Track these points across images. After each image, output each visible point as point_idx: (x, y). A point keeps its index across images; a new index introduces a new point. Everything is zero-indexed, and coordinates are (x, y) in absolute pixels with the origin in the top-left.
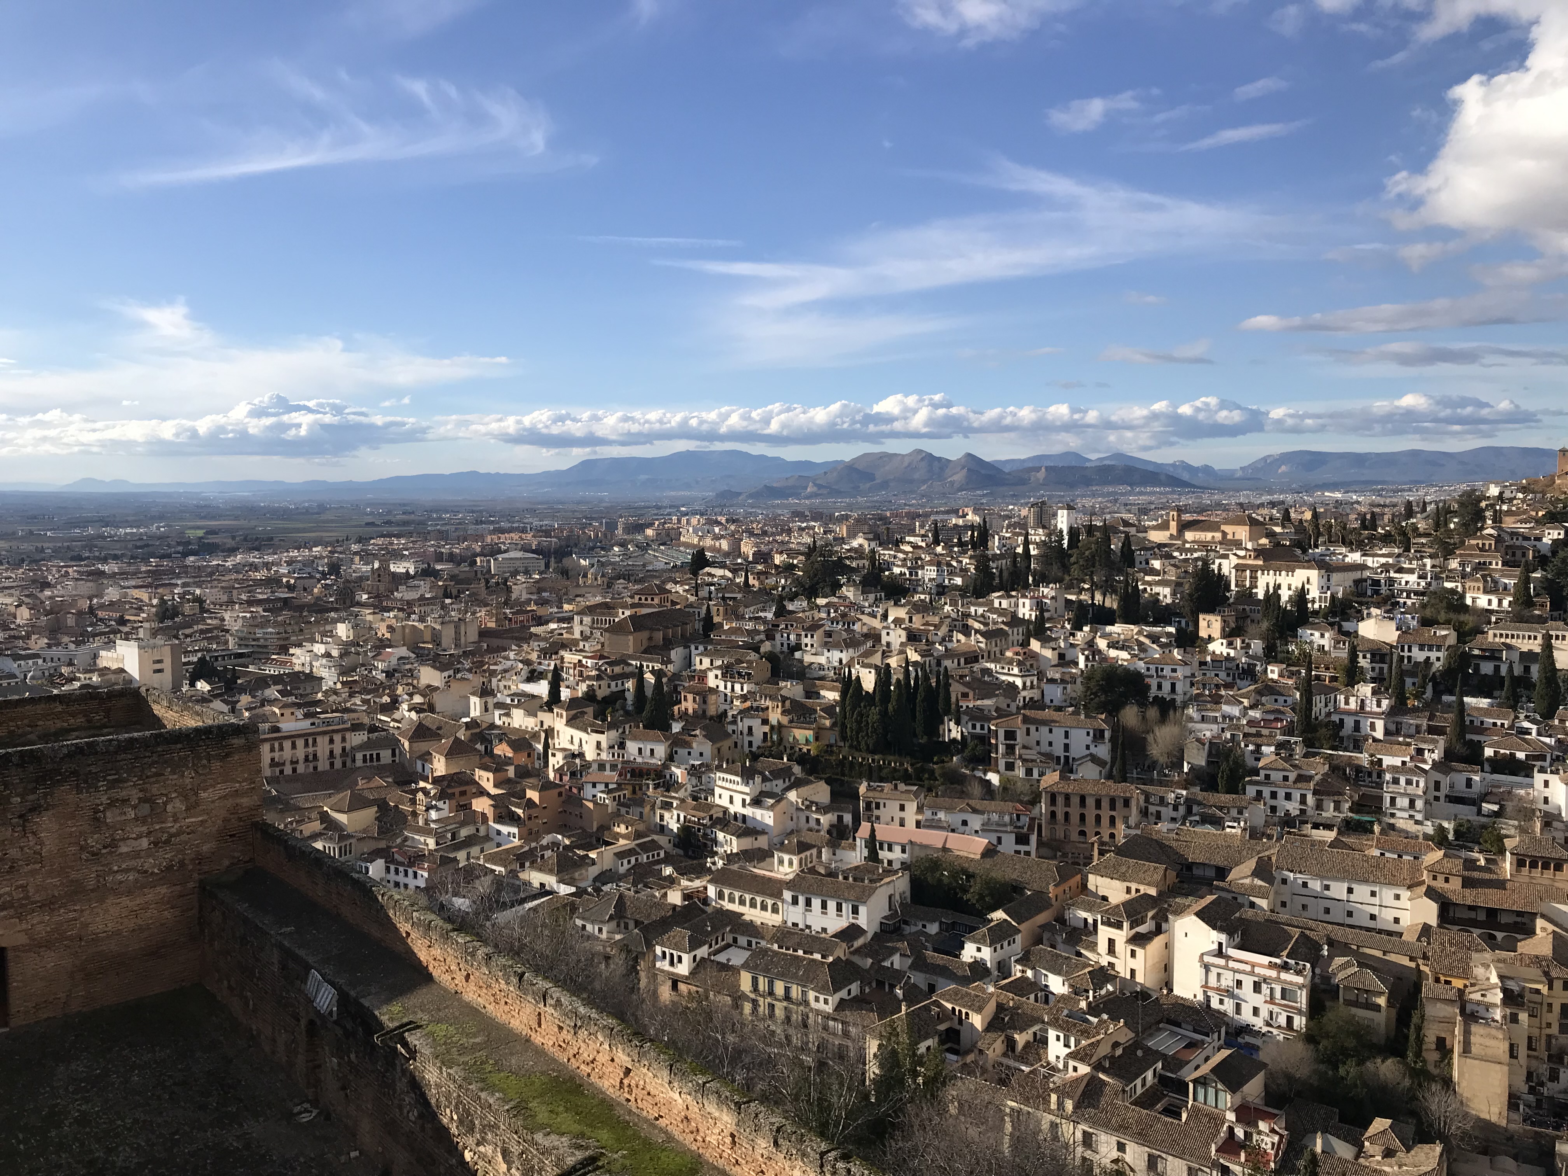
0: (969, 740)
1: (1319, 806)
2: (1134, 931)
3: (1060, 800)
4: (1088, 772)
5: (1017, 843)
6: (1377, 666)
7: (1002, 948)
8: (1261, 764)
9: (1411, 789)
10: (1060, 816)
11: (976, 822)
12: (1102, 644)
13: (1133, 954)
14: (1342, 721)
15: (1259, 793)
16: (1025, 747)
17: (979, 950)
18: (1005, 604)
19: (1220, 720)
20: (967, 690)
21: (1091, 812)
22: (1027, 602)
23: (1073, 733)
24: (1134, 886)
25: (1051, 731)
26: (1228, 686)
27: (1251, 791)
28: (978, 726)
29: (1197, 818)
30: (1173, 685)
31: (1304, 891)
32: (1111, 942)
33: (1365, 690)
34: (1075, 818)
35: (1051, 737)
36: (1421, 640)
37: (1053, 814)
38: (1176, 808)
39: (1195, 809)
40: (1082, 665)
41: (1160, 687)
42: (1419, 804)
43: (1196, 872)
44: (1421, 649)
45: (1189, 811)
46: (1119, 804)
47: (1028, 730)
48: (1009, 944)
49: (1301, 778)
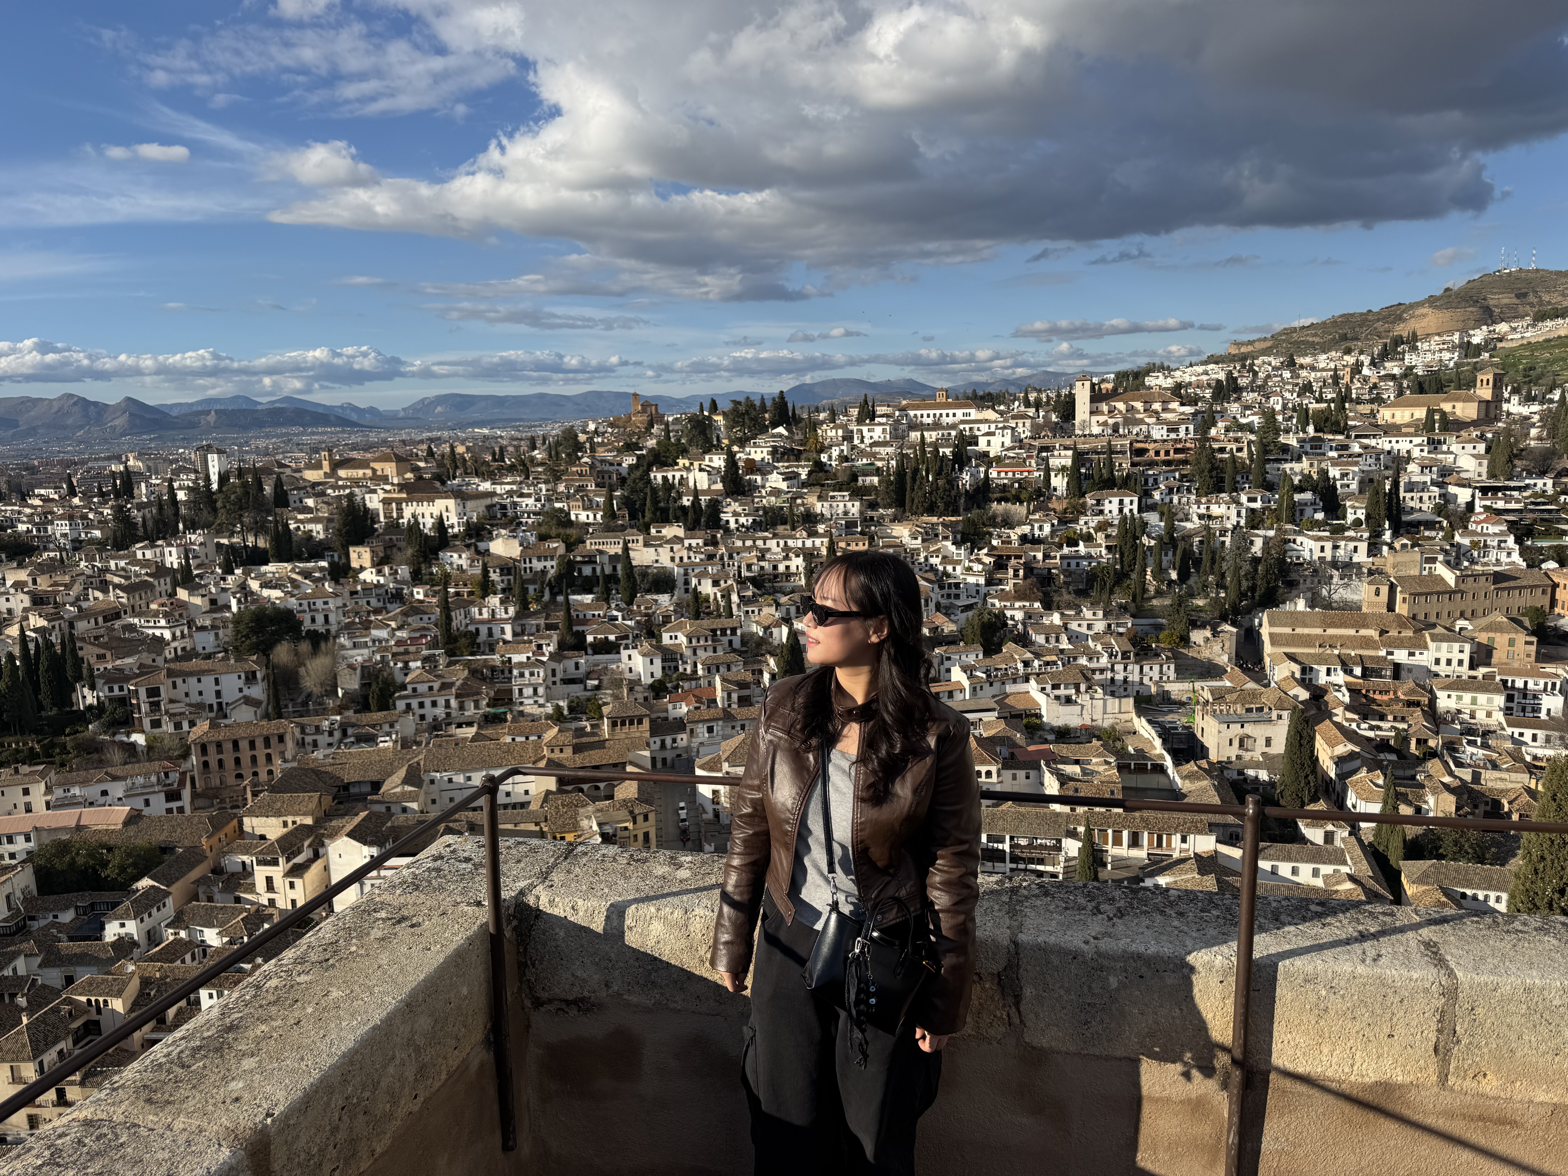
0: (107, 703)
1: (462, 708)
2: (291, 864)
3: (212, 749)
4: (243, 715)
5: (168, 800)
6: (505, 578)
7: (150, 915)
8: (408, 679)
9: (534, 680)
10: (213, 764)
11: (117, 790)
12: (254, 585)
13: (292, 886)
14: (477, 630)
15: (408, 706)
16: (172, 701)
17: (123, 925)
18: (149, 554)
19: (370, 644)
20: (102, 651)
21: (245, 755)
22: (174, 550)
23: (223, 679)
24: (290, 819)
25: (199, 681)
26: (377, 611)
27: (401, 705)
28: (116, 688)
29: (352, 739)
30: (326, 617)
31: (451, 786)
32: (269, 880)
33: (494, 601)
34: (230, 763)
35: (200, 687)
36: (539, 553)
37: (206, 764)
38: (331, 734)
39: (350, 731)
40: (234, 609)
41: (313, 620)
42: (541, 690)
43: (353, 790)
44: (539, 560)
45: (345, 734)
46: (274, 741)
47: (174, 684)
48: (159, 909)
49: (445, 686)
